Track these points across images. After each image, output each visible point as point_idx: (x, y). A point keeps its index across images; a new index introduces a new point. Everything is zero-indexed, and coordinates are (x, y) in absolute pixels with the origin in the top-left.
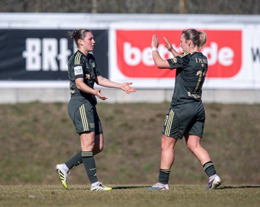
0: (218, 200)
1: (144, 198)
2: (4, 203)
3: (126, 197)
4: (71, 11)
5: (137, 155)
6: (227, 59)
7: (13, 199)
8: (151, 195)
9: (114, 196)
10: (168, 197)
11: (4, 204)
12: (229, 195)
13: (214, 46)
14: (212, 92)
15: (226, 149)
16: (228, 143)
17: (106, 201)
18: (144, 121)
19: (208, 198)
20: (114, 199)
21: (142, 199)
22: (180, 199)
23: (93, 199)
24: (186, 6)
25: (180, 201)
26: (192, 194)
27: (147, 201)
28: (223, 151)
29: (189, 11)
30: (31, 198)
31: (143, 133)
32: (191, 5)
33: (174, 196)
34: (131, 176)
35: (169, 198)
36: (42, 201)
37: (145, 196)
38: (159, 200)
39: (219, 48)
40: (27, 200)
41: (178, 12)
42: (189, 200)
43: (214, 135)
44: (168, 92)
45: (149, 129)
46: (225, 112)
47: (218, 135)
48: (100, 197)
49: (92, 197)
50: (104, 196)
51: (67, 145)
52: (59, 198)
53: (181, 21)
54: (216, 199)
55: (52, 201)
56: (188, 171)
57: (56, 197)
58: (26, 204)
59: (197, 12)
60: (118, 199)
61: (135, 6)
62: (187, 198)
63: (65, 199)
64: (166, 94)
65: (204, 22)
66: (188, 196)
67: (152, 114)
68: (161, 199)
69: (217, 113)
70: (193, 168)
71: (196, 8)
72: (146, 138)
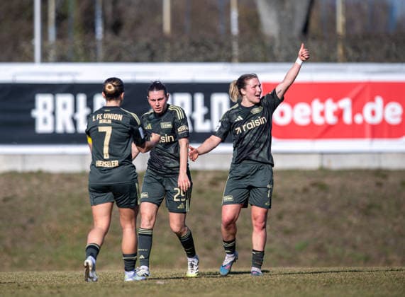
0: (384, 285)
1: (295, 283)
2: (127, 290)
3: (273, 283)
4: (208, 60)
5: (288, 233)
6: (395, 117)
7: (137, 286)
8: (304, 280)
9: (259, 281)
10: (324, 282)
11: (127, 292)
12: (397, 279)
13: (379, 101)
14: (376, 156)
15: (395, 224)
16: (397, 216)
17: (249, 287)
18: (295, 191)
19: (371, 283)
20: (258, 285)
21: (293, 285)
22: (338, 284)
23: (233, 286)
24: (346, 53)
25: (338, 287)
26: (353, 278)
27: (298, 287)
28: (390, 226)
29: (348, 59)
30: (159, 285)
31: (294, 206)
32: (351, 52)
33: (332, 281)
34: (280, 257)
35: (325, 284)
36: (172, 288)
37: (297, 281)
38: (313, 286)
39: (385, 104)
40: (155, 287)
41: (335, 61)
42: (348, 285)
43: (380, 208)
44: (325, 156)
45: (303, 201)
46: (392, 180)
47: (385, 206)
48: (243, 283)
49: (233, 282)
50: (247, 281)
51: (203, 221)
52: (192, 285)
53: (341, 71)
54: (382, 283)
55: (183, 289)
56: (348, 251)
57: (189, 283)
58: (153, 292)
59: (359, 60)
60: (264, 285)
61: (284, 53)
62: (346, 283)
63: (201, 286)
64: (322, 159)
65: (367, 73)
66: (347, 281)
67: (305, 182)
68: (316, 285)
69: (383, 181)
70: (354, 247)
71: (357, 56)
72: (299, 212)
